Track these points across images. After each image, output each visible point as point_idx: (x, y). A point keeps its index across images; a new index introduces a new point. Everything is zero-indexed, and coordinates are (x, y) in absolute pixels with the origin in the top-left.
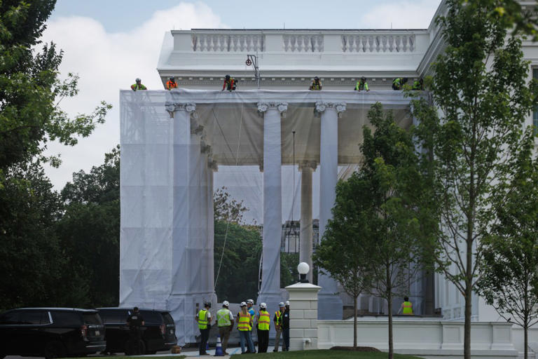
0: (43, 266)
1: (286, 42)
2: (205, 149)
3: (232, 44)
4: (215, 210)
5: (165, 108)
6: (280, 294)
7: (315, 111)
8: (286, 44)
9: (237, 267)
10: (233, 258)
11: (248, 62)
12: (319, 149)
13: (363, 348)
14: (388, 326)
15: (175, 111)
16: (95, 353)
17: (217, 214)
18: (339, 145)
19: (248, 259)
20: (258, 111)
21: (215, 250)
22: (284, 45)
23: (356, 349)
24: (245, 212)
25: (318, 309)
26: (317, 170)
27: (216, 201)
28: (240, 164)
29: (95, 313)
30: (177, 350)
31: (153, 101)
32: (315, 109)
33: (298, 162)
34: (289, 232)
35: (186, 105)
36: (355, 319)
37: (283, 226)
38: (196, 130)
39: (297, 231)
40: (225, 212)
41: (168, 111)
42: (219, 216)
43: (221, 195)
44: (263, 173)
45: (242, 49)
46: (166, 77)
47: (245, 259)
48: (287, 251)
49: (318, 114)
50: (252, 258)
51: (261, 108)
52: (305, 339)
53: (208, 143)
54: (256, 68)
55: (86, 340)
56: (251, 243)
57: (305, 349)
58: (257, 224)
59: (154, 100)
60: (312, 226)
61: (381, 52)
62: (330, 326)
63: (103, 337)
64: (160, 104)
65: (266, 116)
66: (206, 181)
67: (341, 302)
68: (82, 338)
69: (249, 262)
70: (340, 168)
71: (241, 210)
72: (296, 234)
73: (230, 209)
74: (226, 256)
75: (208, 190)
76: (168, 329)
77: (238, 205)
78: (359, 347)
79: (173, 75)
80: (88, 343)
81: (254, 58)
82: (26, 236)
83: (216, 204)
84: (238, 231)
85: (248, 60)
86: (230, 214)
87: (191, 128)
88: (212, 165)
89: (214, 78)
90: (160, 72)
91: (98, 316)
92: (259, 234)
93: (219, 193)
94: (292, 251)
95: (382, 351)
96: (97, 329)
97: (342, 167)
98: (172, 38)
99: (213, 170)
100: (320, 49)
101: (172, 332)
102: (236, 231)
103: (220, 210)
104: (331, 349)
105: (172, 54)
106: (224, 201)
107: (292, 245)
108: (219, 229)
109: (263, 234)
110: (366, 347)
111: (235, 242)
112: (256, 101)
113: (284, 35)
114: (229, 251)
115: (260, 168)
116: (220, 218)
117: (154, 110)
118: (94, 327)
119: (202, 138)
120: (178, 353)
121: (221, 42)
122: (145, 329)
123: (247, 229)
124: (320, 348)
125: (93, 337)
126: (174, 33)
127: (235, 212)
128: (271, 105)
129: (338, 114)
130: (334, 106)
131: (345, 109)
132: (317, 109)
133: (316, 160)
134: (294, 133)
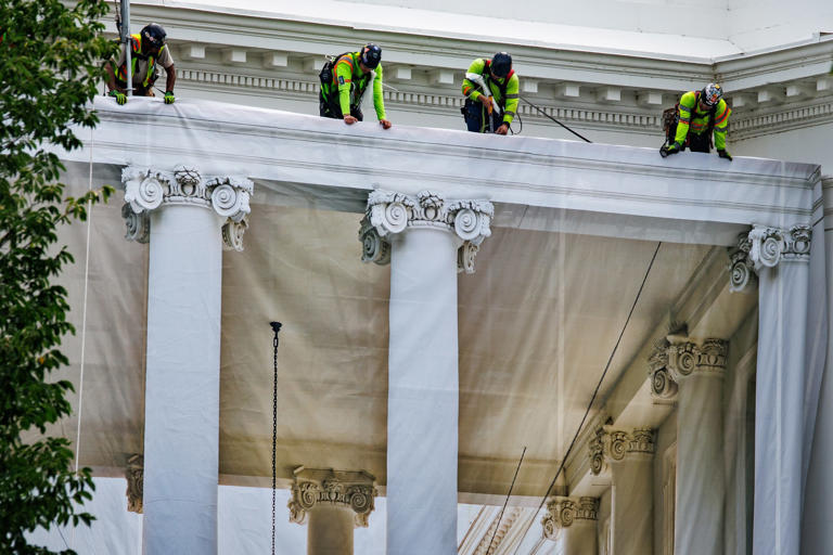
7: (368, 232)
12: (382, 419)
18: (463, 400)
20: (127, 211)
26: (373, 517)
32: (367, 221)
33: (291, 471)
44: (139, 518)
49: (381, 247)
51: (140, 195)
70: (467, 512)
97: (476, 508)
112: (117, 158)
115: (129, 491)
128: (183, 183)
129: (461, 251)
130: (444, 211)
131: (487, 232)
132: (375, 221)
133: (370, 468)
134: (276, 326)
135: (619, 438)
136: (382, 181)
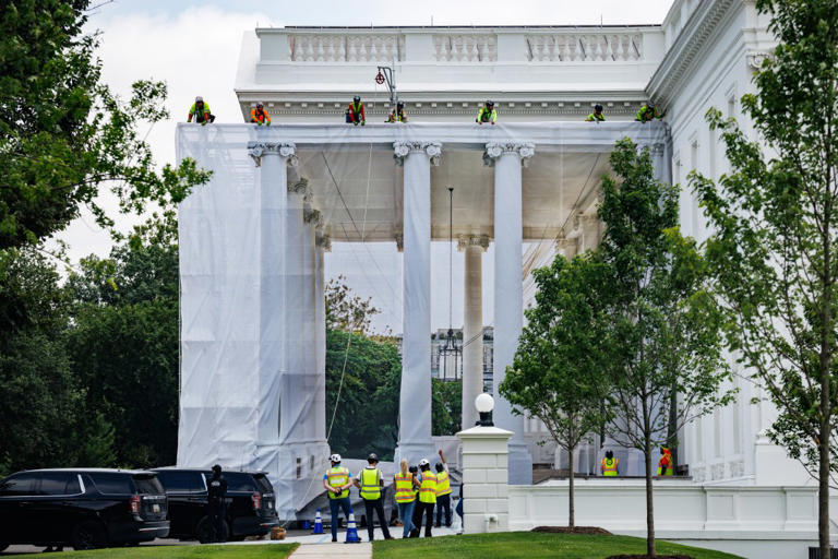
0: (47, 402)
1: (438, 46)
2: (311, 216)
3: (353, 50)
4: (327, 313)
5: (248, 151)
6: (432, 445)
7: (486, 156)
8: (439, 51)
9: (362, 402)
10: (354, 387)
11: (380, 79)
12: (492, 217)
13: (584, 528)
14: (645, 493)
15: (263, 155)
16: (153, 539)
17: (330, 318)
18: (523, 210)
19: (379, 390)
20: (395, 156)
21: (328, 376)
22: (435, 52)
23: (573, 531)
24: (373, 315)
25: (509, 468)
26: (489, 249)
27: (328, 298)
28: (367, 239)
29: (152, 477)
30: (280, 534)
31: (228, 141)
32: (485, 153)
33: (458, 236)
34: (446, 347)
35: (280, 146)
36: (571, 483)
37: (433, 337)
38: (296, 186)
39: (459, 345)
40: (343, 315)
41: (252, 156)
42: (333, 321)
43: (337, 289)
44: (402, 254)
45: (369, 58)
46: (249, 103)
47: (375, 390)
48: (442, 377)
49: (491, 161)
50: (385, 387)
51: (399, 151)
52: (488, 516)
53: (314, 206)
54: (392, 87)
55: (139, 519)
56: (383, 364)
57: (490, 531)
58: (394, 334)
59: (229, 138)
60: (482, 337)
61: (588, 61)
62: (528, 494)
63: (164, 514)
64: (237, 146)
65: (406, 164)
66: (314, 266)
67: (529, 457)
68: (133, 515)
69: (380, 394)
70: (526, 245)
71: (369, 312)
72: (456, 349)
73: (350, 312)
74: (345, 386)
75: (316, 279)
76: (264, 501)
77: (364, 305)
78: (577, 528)
79: (261, 100)
80: (142, 525)
81: (388, 71)
82: (20, 355)
83: (328, 303)
84: (362, 345)
85: (380, 75)
86: (351, 319)
87: (289, 183)
88: (322, 242)
89: (325, 104)
90: (239, 94)
91: (156, 481)
92: (396, 350)
93: (334, 285)
94: (450, 376)
95: (615, 533)
96: (155, 502)
97: (529, 244)
98: (257, 41)
99: (324, 249)
100: (493, 57)
101: (270, 506)
102: (360, 344)
103: (335, 312)
104: (533, 530)
105: (258, 66)
106: (341, 298)
107: (450, 367)
108: (334, 343)
109: (403, 350)
110: (589, 528)
111: (358, 362)
113: (435, 35)
114: (349, 376)
115: (398, 246)
116: (335, 325)
117: (229, 155)
118: (151, 498)
119: (305, 198)
120: (282, 538)
121: (314, 46)
122: (230, 500)
123: (377, 342)
124: (513, 529)
125: (148, 514)
126: (260, 33)
127: (359, 315)
128: (415, 146)
129: (523, 161)
130: (515, 148)
131: (533, 153)
132: (489, 153)
133: (488, 233)
134: (451, 190)
135: (585, 218)
136: (492, 140)
